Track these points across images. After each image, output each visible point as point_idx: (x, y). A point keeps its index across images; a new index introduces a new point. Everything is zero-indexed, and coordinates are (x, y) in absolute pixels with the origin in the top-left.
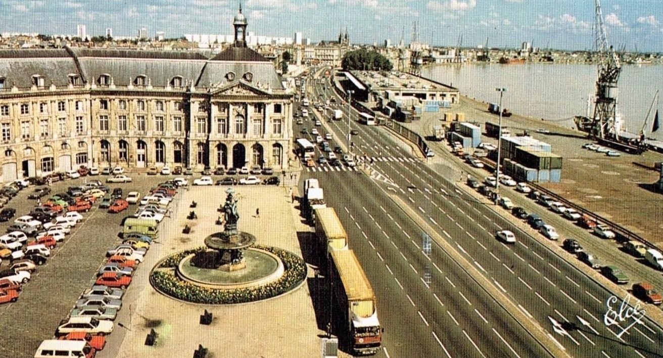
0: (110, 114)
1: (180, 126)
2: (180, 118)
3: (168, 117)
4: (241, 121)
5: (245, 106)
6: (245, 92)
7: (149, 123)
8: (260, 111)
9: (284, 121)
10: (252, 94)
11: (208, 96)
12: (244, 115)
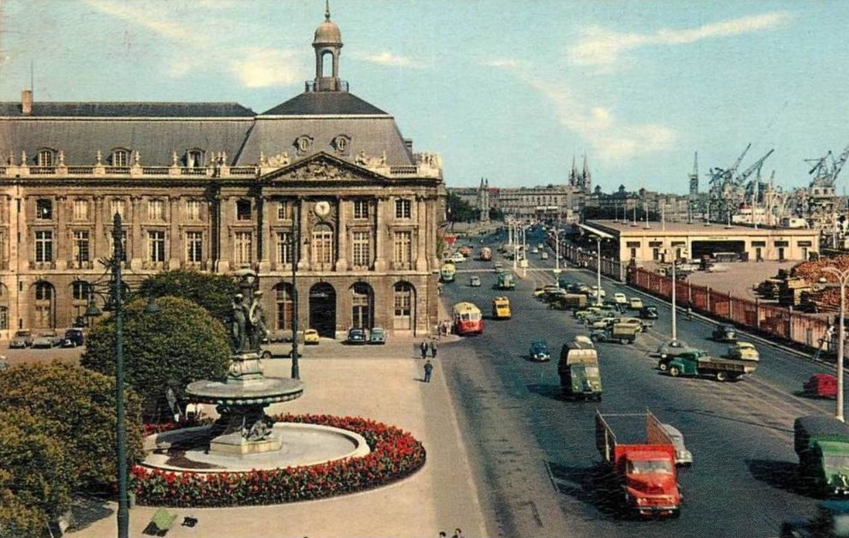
0: (57, 228)
1: (199, 251)
2: (199, 233)
3: (175, 233)
4: (327, 236)
5: (335, 201)
6: (333, 173)
7: (136, 244)
8: (366, 215)
9: (417, 235)
10: (349, 177)
11: (255, 186)
12: (333, 224)
